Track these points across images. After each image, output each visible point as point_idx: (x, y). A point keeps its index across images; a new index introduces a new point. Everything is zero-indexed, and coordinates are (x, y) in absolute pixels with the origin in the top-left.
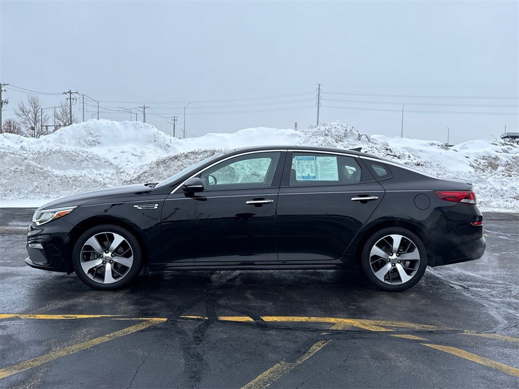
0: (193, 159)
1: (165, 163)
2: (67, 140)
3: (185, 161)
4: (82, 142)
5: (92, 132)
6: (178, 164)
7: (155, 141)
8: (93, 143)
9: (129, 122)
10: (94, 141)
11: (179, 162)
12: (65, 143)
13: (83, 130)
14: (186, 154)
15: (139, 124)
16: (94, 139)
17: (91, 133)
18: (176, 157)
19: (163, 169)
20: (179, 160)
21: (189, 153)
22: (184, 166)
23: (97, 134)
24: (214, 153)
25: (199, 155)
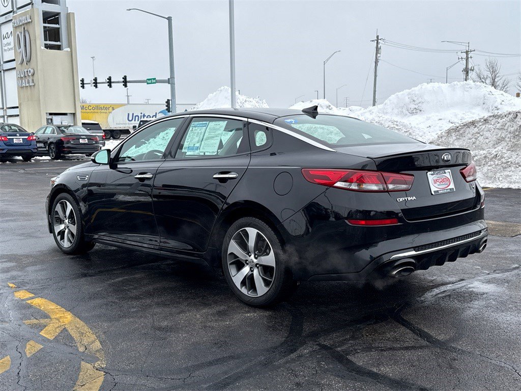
0: (493, 125)
1: (458, 131)
2: (389, 110)
3: (484, 127)
4: (404, 111)
5: (415, 99)
6: (473, 131)
7: (484, 104)
8: (414, 111)
9: (459, 83)
10: (415, 108)
11: (476, 128)
12: (387, 113)
13: (407, 98)
14: (485, 118)
15: (468, 85)
16: (416, 107)
17: (414, 101)
18: (473, 123)
19: (455, 138)
20: (476, 126)
21: (490, 117)
22: (481, 134)
23: (420, 100)
24: (517, 115)
25: (502, 118)
